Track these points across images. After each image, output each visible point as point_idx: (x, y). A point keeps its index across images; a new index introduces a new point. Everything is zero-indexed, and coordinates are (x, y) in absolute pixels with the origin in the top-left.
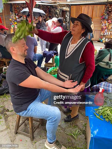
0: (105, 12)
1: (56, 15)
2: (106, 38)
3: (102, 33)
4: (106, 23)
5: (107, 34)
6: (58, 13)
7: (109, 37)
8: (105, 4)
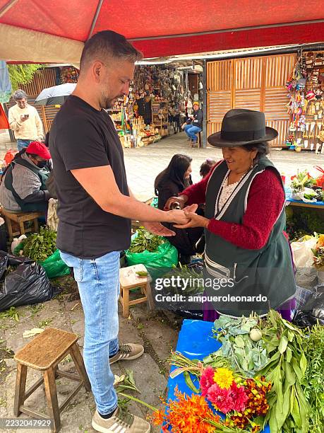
0: (295, 72)
1: (174, 86)
2: (305, 139)
3: (291, 127)
4: (301, 100)
5: (307, 129)
6: (179, 80)
7: (313, 136)
8: (296, 52)
